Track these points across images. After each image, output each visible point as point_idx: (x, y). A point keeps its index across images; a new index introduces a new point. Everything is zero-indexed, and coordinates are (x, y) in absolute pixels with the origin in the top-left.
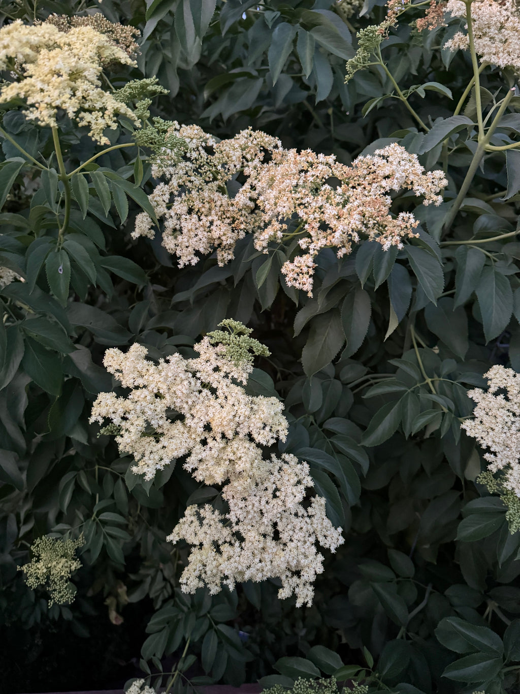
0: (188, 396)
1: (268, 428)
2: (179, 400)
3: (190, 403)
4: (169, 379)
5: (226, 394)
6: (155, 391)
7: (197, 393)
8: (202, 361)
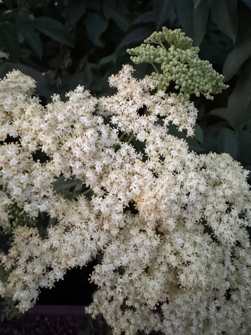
0: (95, 156)
1: (235, 212)
2: (78, 164)
3: (99, 169)
4: (60, 126)
5: (161, 152)
6: (33, 148)
7: (111, 151)
8: (120, 99)
